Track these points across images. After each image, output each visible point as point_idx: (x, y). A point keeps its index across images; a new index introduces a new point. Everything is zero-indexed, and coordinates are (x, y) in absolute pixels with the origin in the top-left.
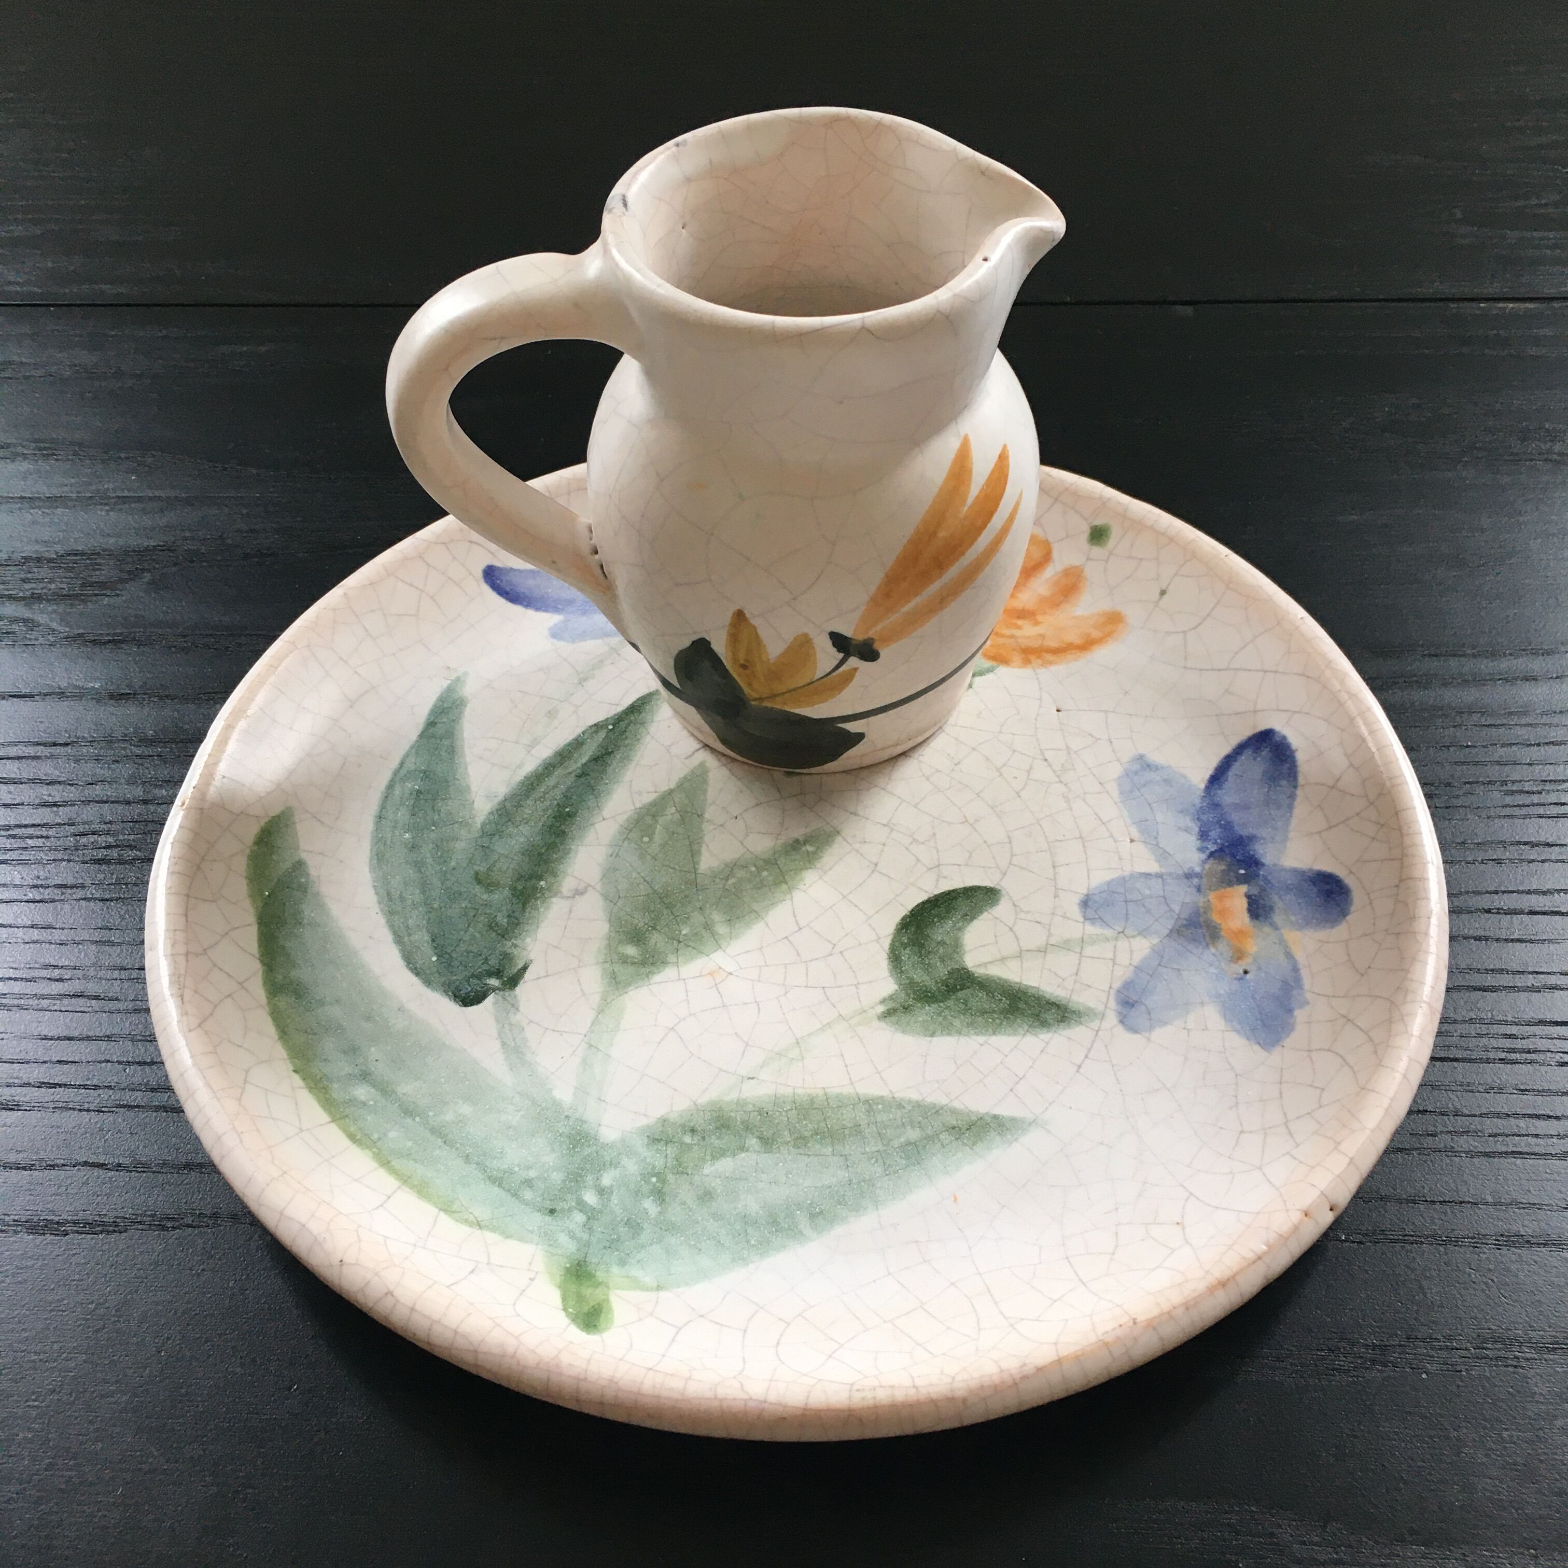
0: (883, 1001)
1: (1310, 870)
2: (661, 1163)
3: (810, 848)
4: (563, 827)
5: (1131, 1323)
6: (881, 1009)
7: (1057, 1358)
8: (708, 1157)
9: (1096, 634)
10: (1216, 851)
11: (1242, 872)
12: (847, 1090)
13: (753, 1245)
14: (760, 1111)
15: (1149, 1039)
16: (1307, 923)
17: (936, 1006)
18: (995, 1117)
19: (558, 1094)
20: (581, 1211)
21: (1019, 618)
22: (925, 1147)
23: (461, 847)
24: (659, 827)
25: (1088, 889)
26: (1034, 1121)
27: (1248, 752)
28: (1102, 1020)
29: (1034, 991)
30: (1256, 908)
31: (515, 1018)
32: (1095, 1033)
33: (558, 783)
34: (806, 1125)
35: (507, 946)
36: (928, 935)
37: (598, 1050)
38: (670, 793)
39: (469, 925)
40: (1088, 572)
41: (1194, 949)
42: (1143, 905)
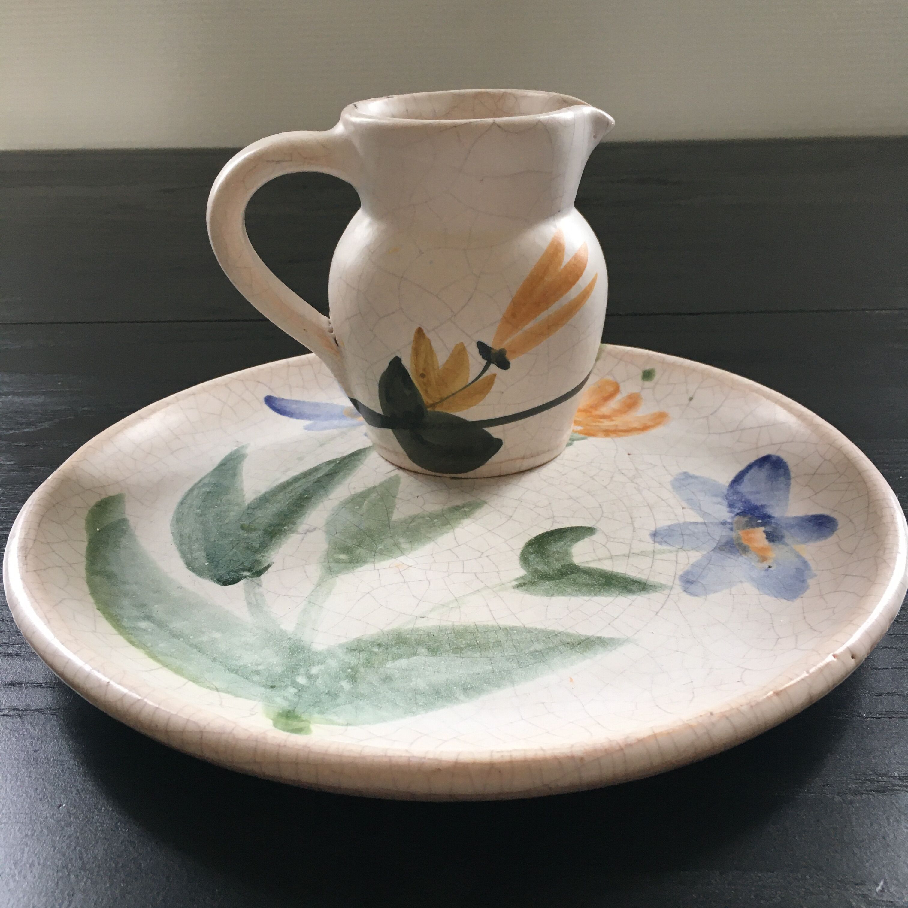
1: (806, 516)
2: (355, 662)
3: (466, 509)
4: (302, 503)
5: (709, 714)
6: (516, 583)
7: (653, 734)
8: (389, 659)
9: (649, 423)
10: (740, 512)
11: (760, 521)
12: (491, 623)
13: (421, 705)
14: (428, 634)
15: (706, 599)
16: (809, 540)
17: (554, 582)
18: (599, 638)
20: (294, 687)
21: (601, 418)
22: (548, 653)
23: (233, 514)
24: (366, 502)
25: (656, 528)
26: (627, 640)
27: (756, 468)
28: (671, 591)
29: (622, 575)
30: (772, 537)
31: (257, 590)
32: (667, 596)
33: (301, 486)
34: (462, 641)
35: (258, 557)
36: (547, 548)
37: (315, 604)
38: (375, 487)
39: (233, 548)
40: (644, 394)
41: (732, 557)
42: (694, 536)
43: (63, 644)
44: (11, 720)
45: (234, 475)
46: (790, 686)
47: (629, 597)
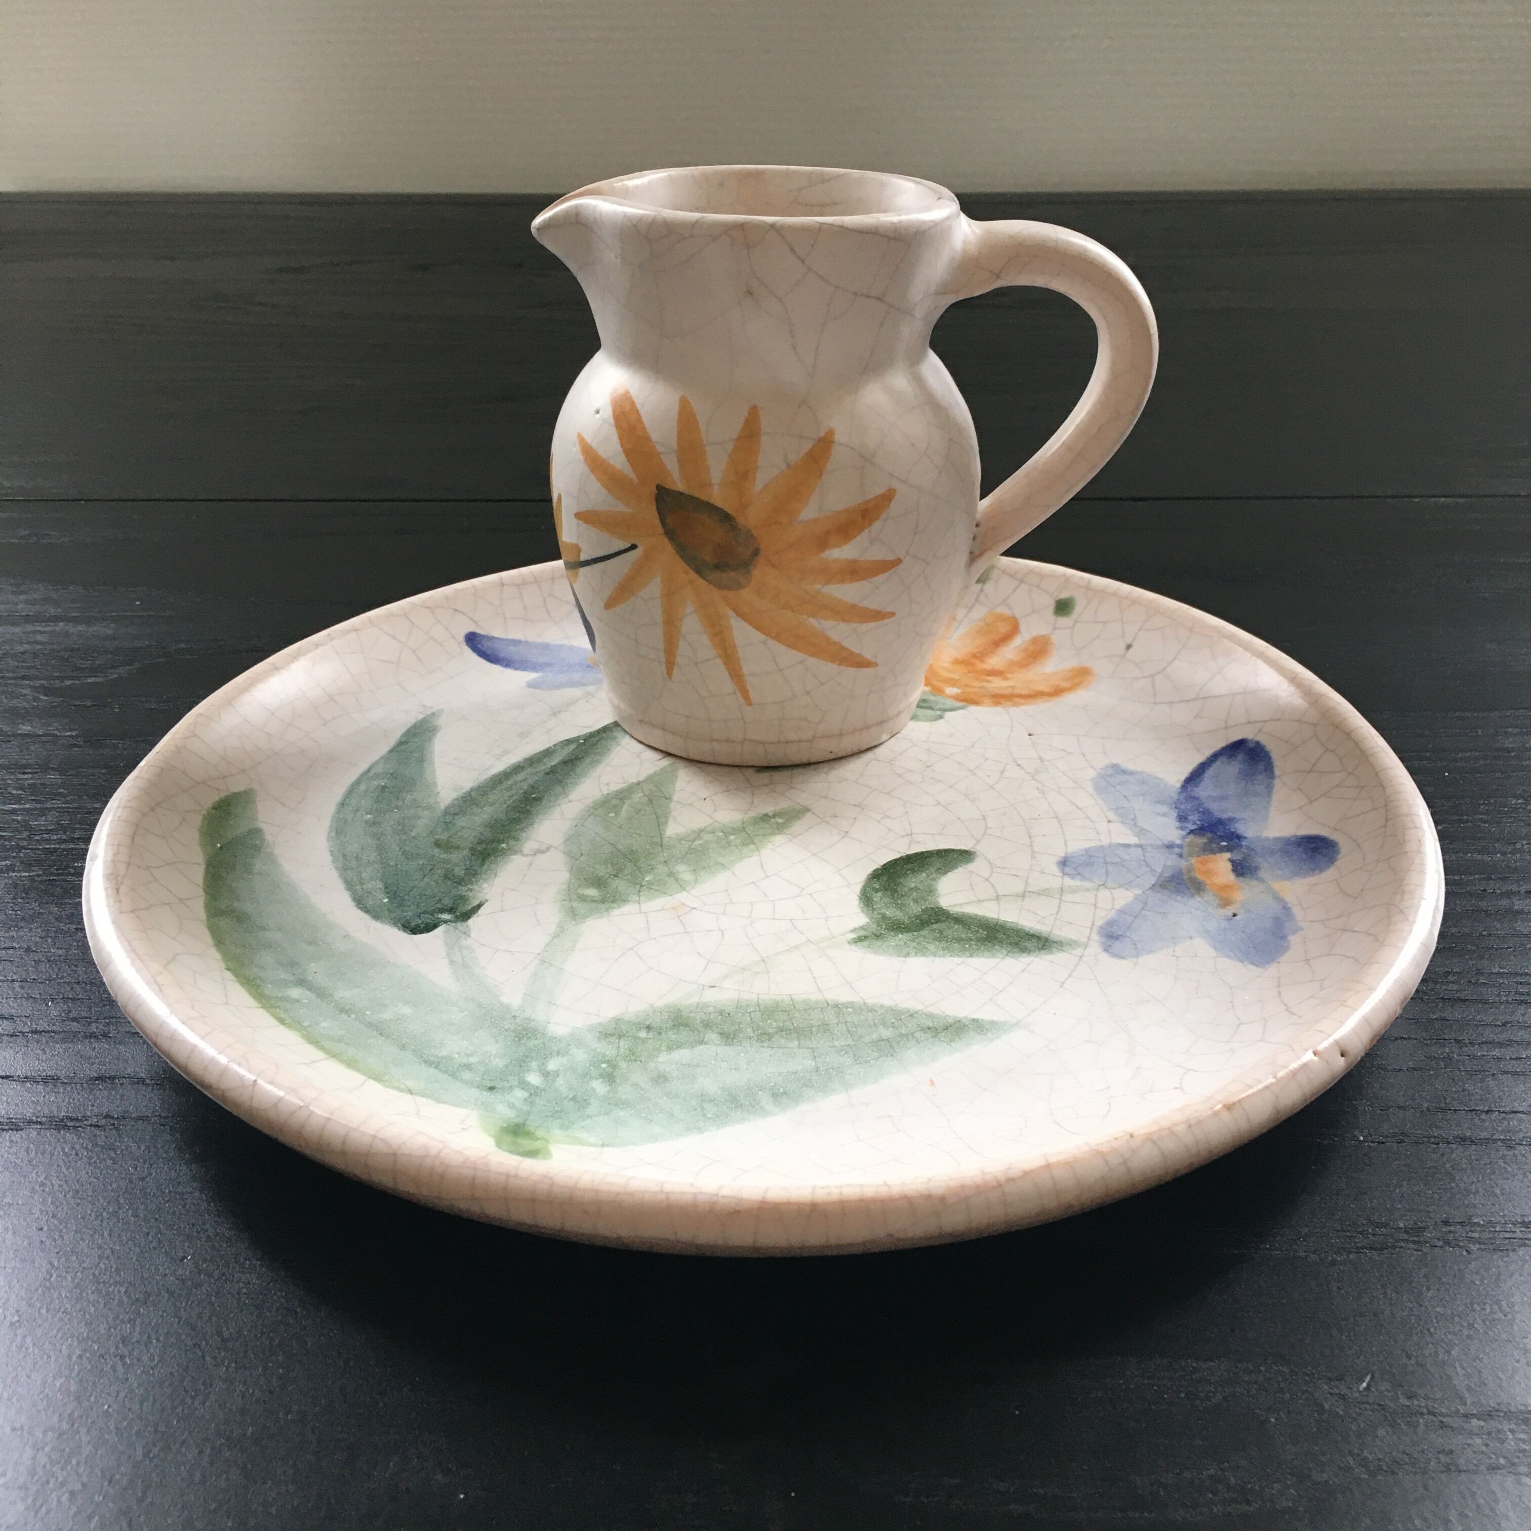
0: (853, 931)
1: (1294, 836)
2: (613, 1052)
3: (780, 821)
4: (528, 807)
5: (1128, 1137)
6: (853, 936)
7: (1045, 1163)
8: (663, 1048)
9: (1064, 684)
10: (1196, 829)
11: (1225, 844)
12: (814, 997)
13: (710, 1118)
14: (721, 1013)
15: (1136, 964)
16: (1295, 874)
17: (910, 934)
18: (975, 1021)
19: (505, 999)
20: (523, 1089)
21: (989, 675)
22: (899, 1042)
23: (422, 824)
24: (625, 806)
25: (1066, 853)
26: (1016, 1024)
27: (1223, 759)
28: (1085, 949)
29: (1012, 925)
30: (1241, 869)
31: (465, 942)
32: (1078, 958)
33: (526, 778)
34: (771, 1024)
35: (463, 890)
36: (900, 883)
37: (552, 965)
38: (638, 784)
39: (424, 876)
40: (1055, 638)
41: (1179, 898)
42: (1124, 866)
43: (184, 1023)
44: (103, 1133)
45: (421, 760)
46: (1248, 1097)
47: (1021, 959)
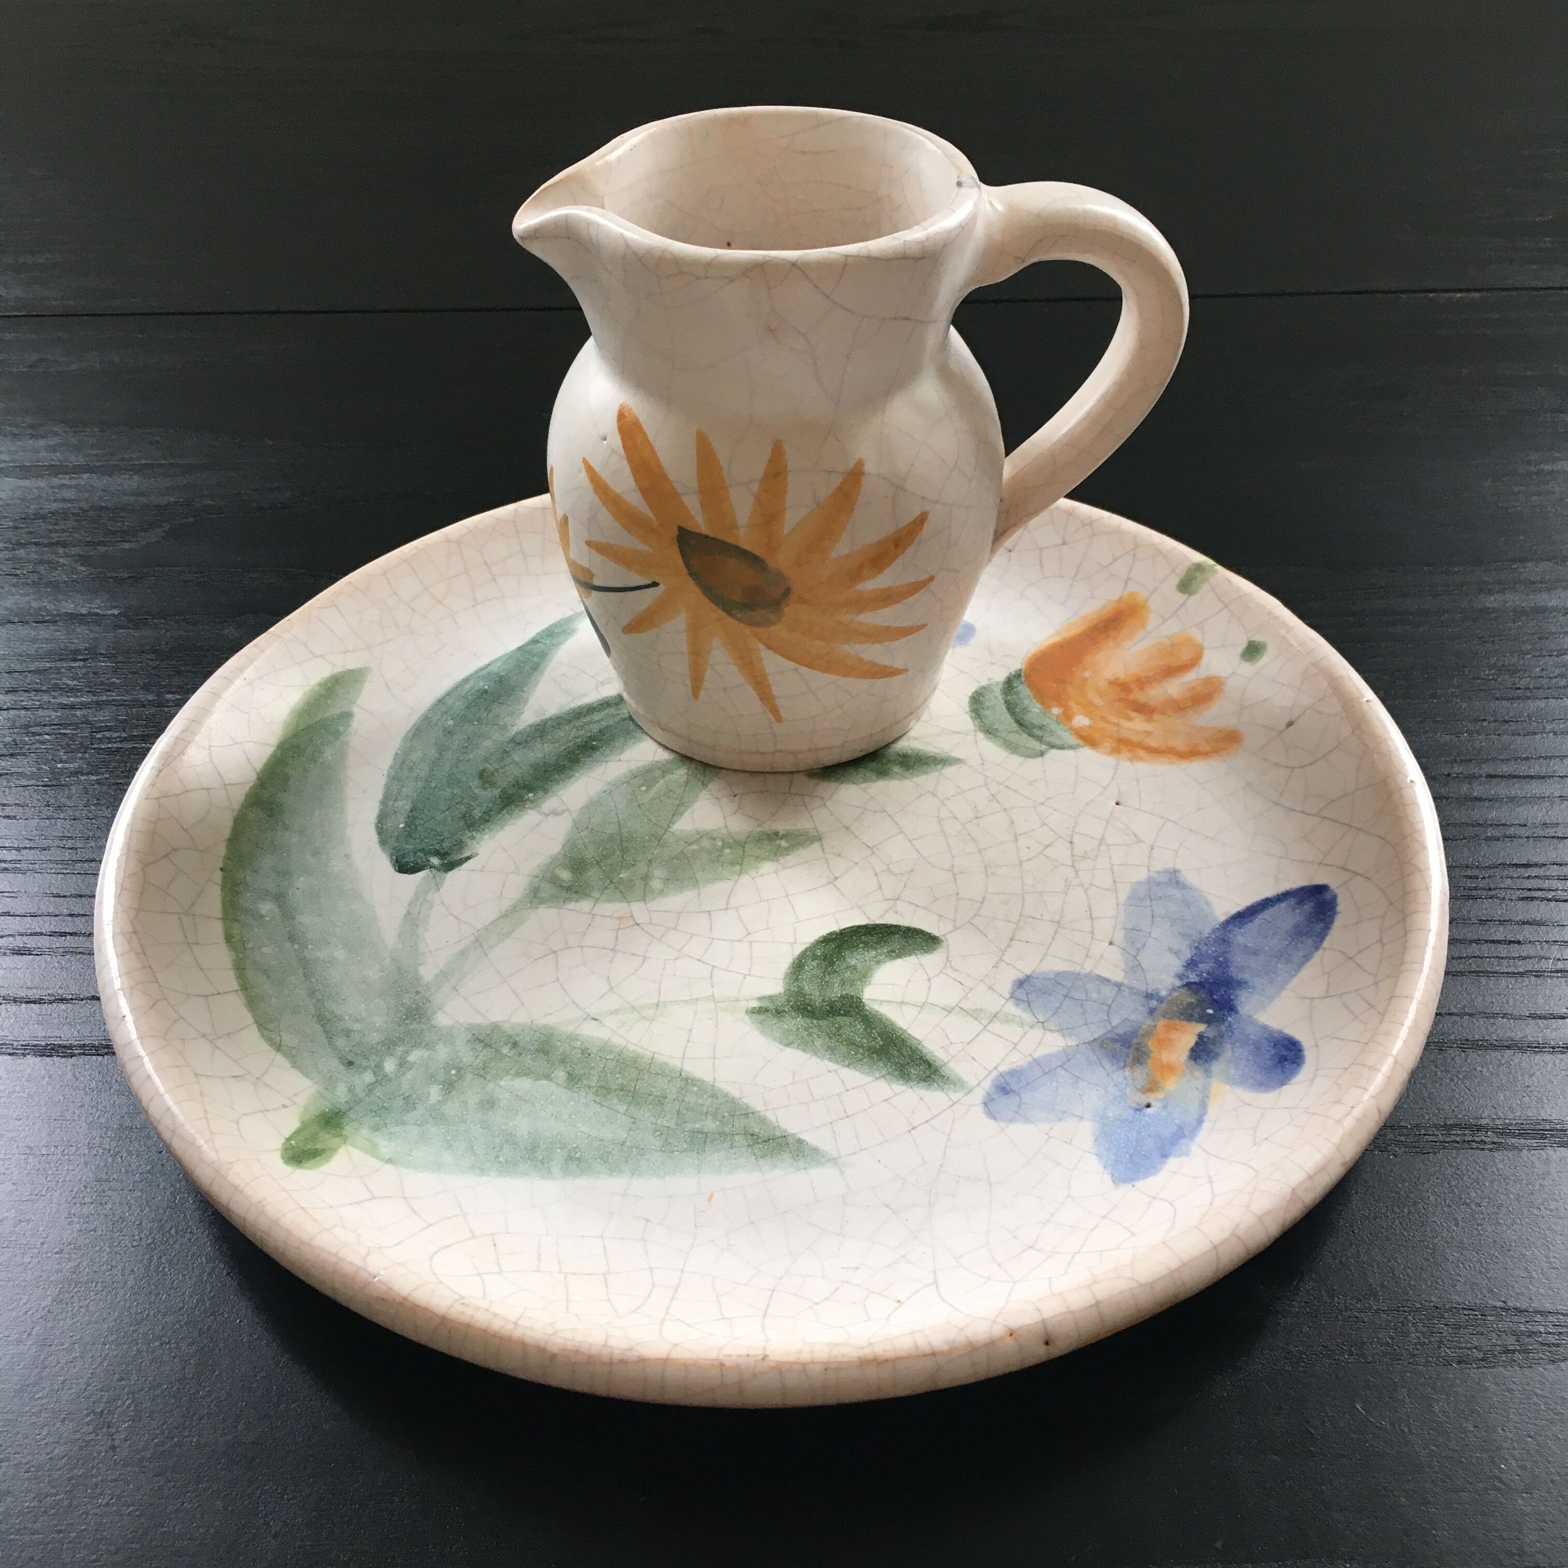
0: (760, 999)
1: (1280, 1032)
2: (469, 1060)
3: (784, 844)
4: (580, 756)
6: (755, 1004)
9: (1202, 746)
10: (1195, 983)
11: (1211, 1012)
14: (584, 1051)
15: (1002, 1130)
17: (809, 1021)
18: (800, 1142)
19: (422, 970)
20: (374, 1073)
21: (1135, 710)
22: (714, 1140)
23: (487, 745)
24: (660, 782)
25: (1034, 971)
26: (835, 1159)
27: (1290, 903)
28: (966, 1096)
29: (914, 1042)
30: (1200, 1050)
31: (431, 895)
32: (951, 1103)
35: (467, 836)
36: (844, 956)
37: (481, 947)
39: (448, 809)
41: (1108, 1065)
42: (1082, 1006)
47: (894, 1086)
